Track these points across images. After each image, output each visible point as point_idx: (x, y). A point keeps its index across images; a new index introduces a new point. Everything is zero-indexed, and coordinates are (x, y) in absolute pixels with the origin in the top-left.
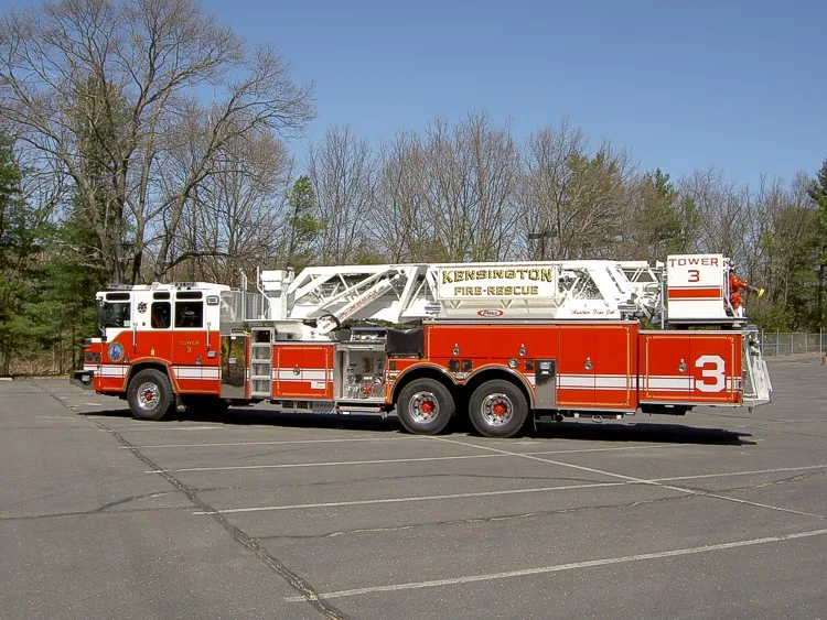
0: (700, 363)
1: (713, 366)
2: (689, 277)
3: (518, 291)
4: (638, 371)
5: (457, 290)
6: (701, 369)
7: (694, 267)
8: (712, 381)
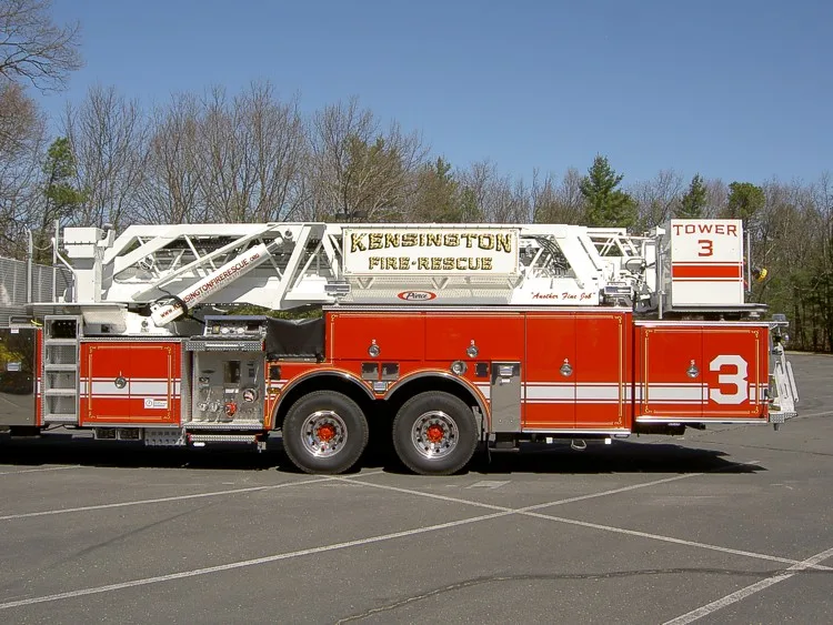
0: (715, 365)
1: (732, 370)
2: (699, 248)
3: (462, 264)
4: (634, 377)
5: (373, 262)
6: (716, 374)
7: (705, 236)
8: (730, 389)
